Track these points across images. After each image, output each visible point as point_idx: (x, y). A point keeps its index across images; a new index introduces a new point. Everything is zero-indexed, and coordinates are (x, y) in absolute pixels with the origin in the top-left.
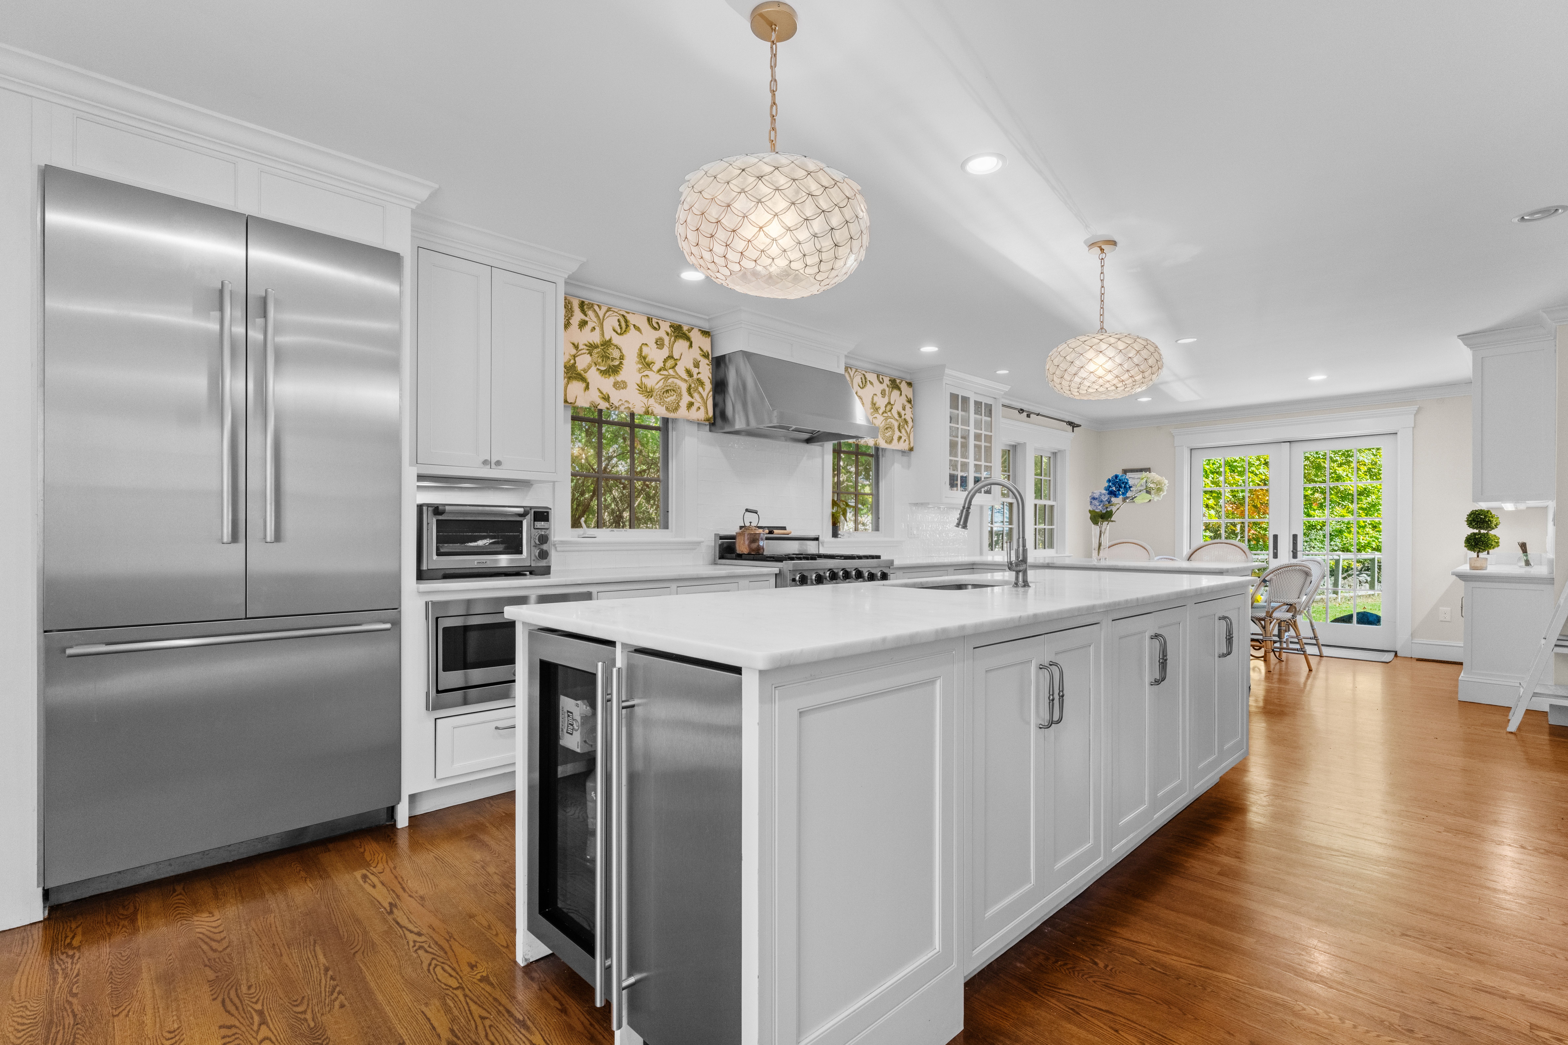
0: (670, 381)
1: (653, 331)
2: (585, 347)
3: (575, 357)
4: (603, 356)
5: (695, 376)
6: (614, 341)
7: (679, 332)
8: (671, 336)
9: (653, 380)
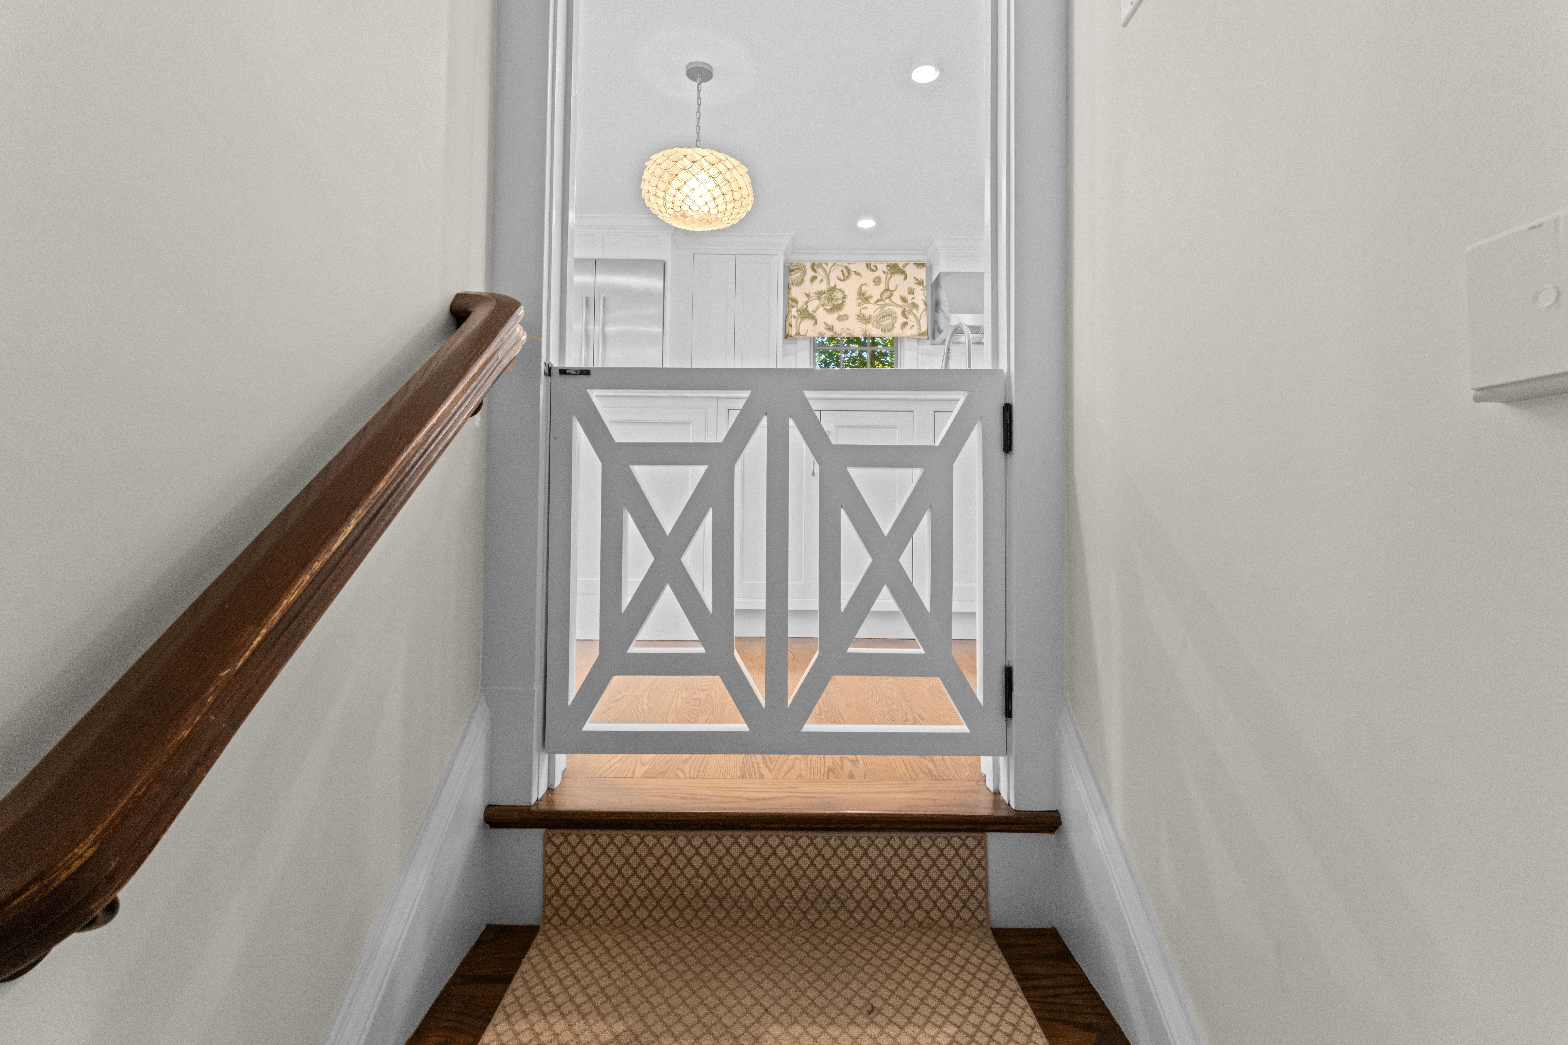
0: (886, 308)
1: (872, 273)
2: (815, 295)
3: (807, 303)
4: (829, 299)
5: (910, 301)
6: (838, 287)
7: (895, 269)
8: (888, 273)
9: (871, 310)
